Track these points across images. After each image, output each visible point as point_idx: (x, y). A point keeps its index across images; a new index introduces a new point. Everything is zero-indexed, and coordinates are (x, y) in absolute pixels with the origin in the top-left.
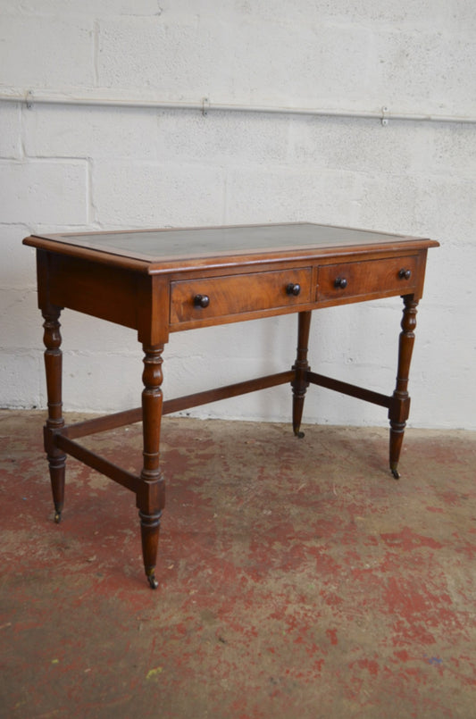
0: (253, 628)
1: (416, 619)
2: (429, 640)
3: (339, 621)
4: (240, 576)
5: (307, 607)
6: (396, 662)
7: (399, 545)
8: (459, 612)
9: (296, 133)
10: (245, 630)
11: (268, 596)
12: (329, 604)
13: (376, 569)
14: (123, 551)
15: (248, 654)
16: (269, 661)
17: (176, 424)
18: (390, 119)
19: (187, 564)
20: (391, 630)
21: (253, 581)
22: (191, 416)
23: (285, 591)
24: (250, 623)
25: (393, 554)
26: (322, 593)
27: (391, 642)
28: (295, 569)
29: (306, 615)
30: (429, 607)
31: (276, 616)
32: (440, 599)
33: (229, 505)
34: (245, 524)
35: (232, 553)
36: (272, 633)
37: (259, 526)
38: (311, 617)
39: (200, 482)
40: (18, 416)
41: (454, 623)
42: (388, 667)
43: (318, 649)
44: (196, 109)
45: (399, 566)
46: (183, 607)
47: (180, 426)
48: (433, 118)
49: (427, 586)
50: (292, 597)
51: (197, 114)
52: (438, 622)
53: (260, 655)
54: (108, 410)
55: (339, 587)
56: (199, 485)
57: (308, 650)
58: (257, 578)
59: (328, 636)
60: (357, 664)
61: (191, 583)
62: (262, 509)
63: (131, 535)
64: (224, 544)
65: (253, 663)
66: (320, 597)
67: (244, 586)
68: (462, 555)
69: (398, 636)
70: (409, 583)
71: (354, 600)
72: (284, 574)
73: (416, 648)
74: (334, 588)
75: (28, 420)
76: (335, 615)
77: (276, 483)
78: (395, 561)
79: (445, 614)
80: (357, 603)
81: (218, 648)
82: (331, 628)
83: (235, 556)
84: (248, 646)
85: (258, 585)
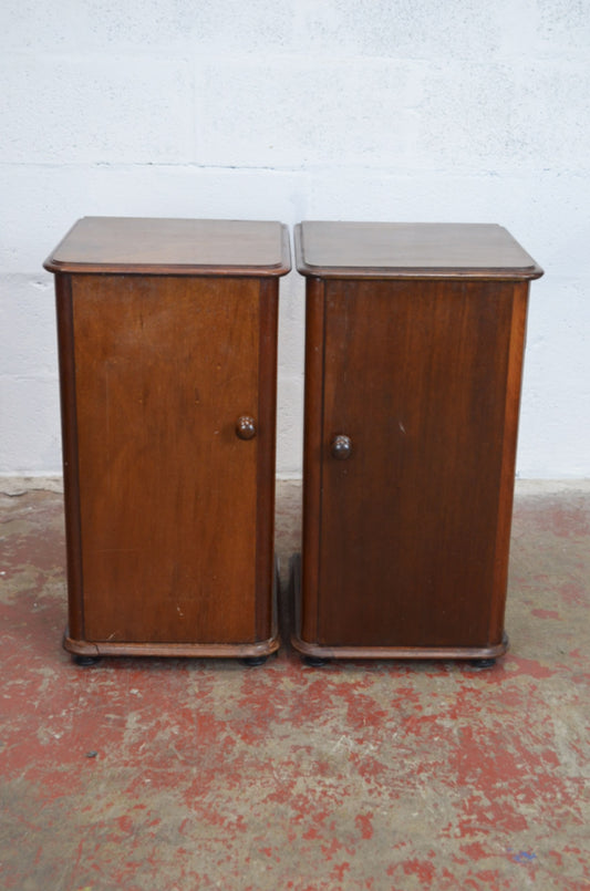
0: (240, 818)
1: (501, 792)
2: (520, 824)
3: (378, 801)
4: (222, 736)
5: (328, 781)
6: (462, 862)
8: (569, 779)
10: (226, 823)
11: (265, 766)
12: (362, 773)
13: (443, 716)
14: (36, 704)
15: (229, 858)
16: (263, 869)
19: (138, 722)
20: (461, 812)
21: (243, 743)
24: (235, 811)
25: (471, 690)
26: (354, 756)
27: (458, 831)
28: (312, 720)
29: (324, 793)
30: (523, 772)
31: (280, 796)
32: (541, 759)
35: (212, 700)
36: (269, 825)
38: (331, 797)
41: (559, 796)
42: (450, 870)
43: (340, 846)
45: (479, 709)
46: (129, 790)
49: (522, 739)
50: (304, 766)
52: (534, 796)
53: (247, 860)
54: (20, 470)
55: (380, 746)
57: (324, 849)
58: (250, 738)
59: (357, 826)
60: (400, 867)
61: (144, 751)
63: (51, 677)
64: (199, 687)
65: (236, 874)
66: (349, 765)
67: (228, 753)
68: (583, 686)
69: (469, 821)
70: (492, 735)
71: (403, 766)
72: (294, 729)
73: (497, 839)
74: (372, 748)
76: (371, 792)
78: (473, 701)
79: (547, 783)
80: (407, 770)
81: (182, 851)
82: (364, 813)
83: (216, 704)
84: (229, 847)
85: (252, 749)
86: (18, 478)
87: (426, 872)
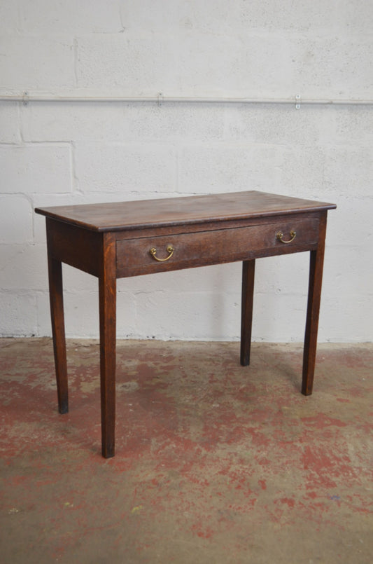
0: (206, 480)
1: (323, 473)
2: (333, 485)
3: (268, 474)
4: (196, 448)
5: (245, 467)
6: (307, 499)
7: (314, 425)
8: (355, 467)
9: (230, 116)
10: (200, 482)
11: (216, 460)
12: (260, 463)
13: (296, 441)
15: (203, 496)
16: (218, 500)
17: (145, 345)
18: (301, 104)
19: (157, 441)
20: (305, 479)
21: (205, 451)
22: (156, 338)
23: (229, 457)
24: (203, 478)
25: (309, 431)
26: (256, 457)
27: (305, 487)
28: (236, 442)
29: (244, 471)
30: (334, 465)
31: (223, 472)
32: (342, 459)
33: (187, 401)
34: (200, 414)
35: (189, 433)
36: (219, 483)
37: (210, 415)
38: (247, 473)
39: (165, 386)
40: (21, 342)
41: (351, 474)
42: (302, 502)
43: (252, 492)
44: (153, 101)
45: (313, 439)
46: (155, 469)
47: (148, 346)
48: (334, 102)
49: (333, 451)
50: (234, 460)
51: (154, 105)
52: (339, 474)
53: (211, 497)
54: (90, 335)
55: (268, 454)
56: (163, 388)
57: (245, 493)
58: (208, 449)
59: (259, 484)
60: (279, 501)
61: (161, 453)
62: (212, 403)
64: (184, 428)
65: (206, 502)
66: (254, 460)
67: (199, 455)
68: (361, 430)
69: (310, 483)
70: (319, 450)
71: (279, 461)
72: (228, 446)
73: (322, 490)
74: (264, 454)
75: (29, 345)
76: (265, 471)
77: (223, 385)
78: (310, 436)
79: (345, 469)
80: (281, 463)
81: (181, 493)
82: (262, 479)
83: (192, 435)
84: (202, 492)
85: (209, 453)
86: (90, 340)
87: (291, 503)
